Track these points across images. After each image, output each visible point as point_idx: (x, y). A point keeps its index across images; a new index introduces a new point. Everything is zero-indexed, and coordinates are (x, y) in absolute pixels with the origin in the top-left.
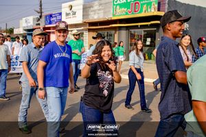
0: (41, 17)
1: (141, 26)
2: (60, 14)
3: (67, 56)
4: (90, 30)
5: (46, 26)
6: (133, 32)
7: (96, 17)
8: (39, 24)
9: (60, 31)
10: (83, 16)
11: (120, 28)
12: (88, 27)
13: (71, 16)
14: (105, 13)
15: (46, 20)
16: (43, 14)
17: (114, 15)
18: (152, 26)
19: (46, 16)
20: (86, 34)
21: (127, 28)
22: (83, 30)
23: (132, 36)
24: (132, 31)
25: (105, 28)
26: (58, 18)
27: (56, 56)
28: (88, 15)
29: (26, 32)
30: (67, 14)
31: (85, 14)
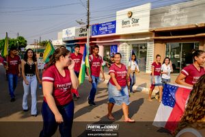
0: (88, 27)
2: (114, 23)
4: (156, 41)
5: (93, 37)
8: (83, 35)
10: (150, 23)
12: (154, 37)
13: (131, 25)
14: (189, 18)
15: (93, 30)
16: (90, 24)
19: (93, 26)
22: (146, 40)
25: (183, 38)
28: (159, 22)
29: (65, 43)
30: (124, 23)
31: (154, 20)
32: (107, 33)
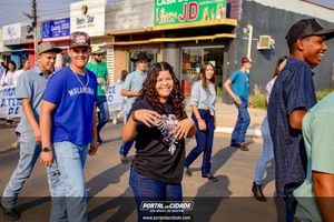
0: (34, 24)
1: (199, 41)
2: (68, 20)
3: (90, 91)
4: (116, 48)
5: (44, 40)
6: (186, 52)
7: (126, 25)
8: (31, 37)
9: (76, 49)
10: (106, 23)
11: (166, 45)
12: (113, 43)
13: (86, 24)
14: (141, 19)
15: (44, 30)
16: (38, 20)
17: (156, 24)
18: (218, 41)
19: (44, 24)
20: (111, 54)
21: (178, 44)
22: (105, 47)
23: (186, 57)
24: (186, 49)
25: (142, 45)
26: (65, 26)
27: (71, 93)
28: (113, 23)
29: (8, 50)
30: (79, 21)
31: (109, 20)
32: (61, 35)
